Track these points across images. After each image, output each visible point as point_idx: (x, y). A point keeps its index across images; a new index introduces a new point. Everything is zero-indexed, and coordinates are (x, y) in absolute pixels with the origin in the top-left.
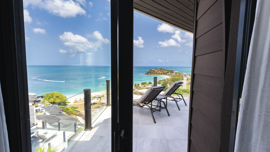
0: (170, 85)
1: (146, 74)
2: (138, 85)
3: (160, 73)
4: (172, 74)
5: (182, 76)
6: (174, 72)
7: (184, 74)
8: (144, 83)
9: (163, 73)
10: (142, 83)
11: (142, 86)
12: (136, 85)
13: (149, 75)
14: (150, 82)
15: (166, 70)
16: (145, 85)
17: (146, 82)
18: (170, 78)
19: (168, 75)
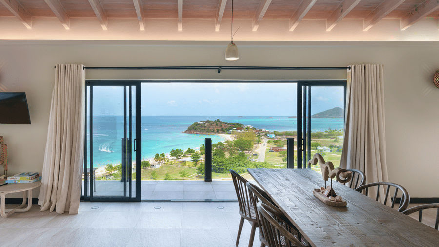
0: (231, 154)
1: (185, 132)
2: (163, 155)
3: (215, 129)
4: (239, 131)
5: (259, 135)
6: (243, 128)
7: (264, 130)
8: (177, 150)
9: (220, 129)
10: (173, 151)
11: (173, 157)
12: (157, 155)
13: (192, 133)
14: (189, 149)
15: (226, 123)
16: (179, 156)
17: (180, 150)
18: (234, 139)
19: (230, 134)
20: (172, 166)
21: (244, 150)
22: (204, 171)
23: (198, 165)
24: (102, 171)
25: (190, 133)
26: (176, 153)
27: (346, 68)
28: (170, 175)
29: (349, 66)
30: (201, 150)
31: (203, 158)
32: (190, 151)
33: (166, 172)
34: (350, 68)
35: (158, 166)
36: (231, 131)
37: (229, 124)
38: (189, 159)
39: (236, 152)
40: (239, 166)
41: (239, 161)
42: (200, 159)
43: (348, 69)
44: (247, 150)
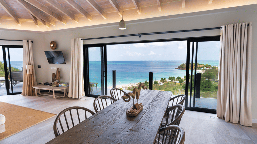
1: (177, 69)
2: (165, 79)
3: (194, 67)
4: (208, 69)
6: (210, 67)
8: (171, 77)
10: (170, 77)
11: (170, 80)
12: (162, 79)
13: (180, 69)
14: (178, 77)
15: (200, 65)
16: (173, 80)
17: (173, 77)
18: (204, 73)
19: (202, 70)
20: (169, 84)
21: (210, 79)
22: (185, 88)
23: (182, 85)
24: (137, 85)
25: (179, 69)
26: (171, 79)
27: (219, 28)
28: (168, 89)
29: (221, 27)
30: (184, 77)
31: (185, 82)
32: (178, 78)
33: (166, 87)
34: (222, 27)
35: (162, 84)
36: (203, 68)
37: (202, 65)
38: (178, 82)
39: (204, 79)
40: (206, 87)
41: (206, 85)
42: (184, 82)
43: (221, 28)
44: (211, 79)
